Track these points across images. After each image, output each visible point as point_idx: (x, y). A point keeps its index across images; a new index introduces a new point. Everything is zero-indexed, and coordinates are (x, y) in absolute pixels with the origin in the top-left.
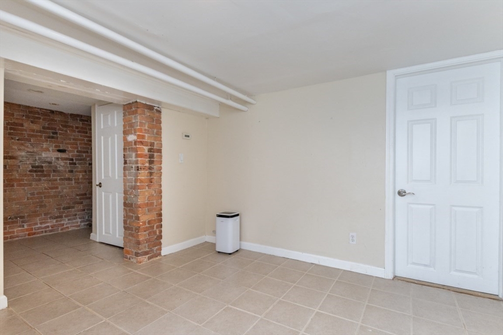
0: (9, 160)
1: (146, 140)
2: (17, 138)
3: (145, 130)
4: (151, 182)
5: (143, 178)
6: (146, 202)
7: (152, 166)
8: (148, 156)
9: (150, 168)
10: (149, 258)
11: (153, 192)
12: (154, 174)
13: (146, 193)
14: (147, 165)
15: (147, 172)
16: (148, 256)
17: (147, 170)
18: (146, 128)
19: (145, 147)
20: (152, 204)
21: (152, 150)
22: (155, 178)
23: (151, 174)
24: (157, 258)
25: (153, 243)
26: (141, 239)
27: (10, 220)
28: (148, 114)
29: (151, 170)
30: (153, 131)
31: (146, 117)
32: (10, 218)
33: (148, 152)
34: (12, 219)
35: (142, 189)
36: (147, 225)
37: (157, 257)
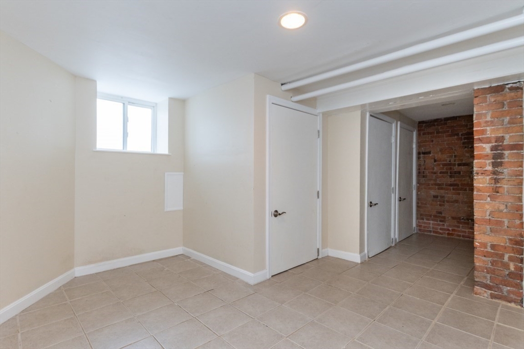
0: (463, 167)
1: (489, 136)
2: (470, 146)
3: (487, 122)
4: (498, 192)
5: (481, 185)
6: (488, 217)
7: (499, 169)
8: (492, 157)
9: (494, 173)
10: (493, 296)
11: (502, 207)
12: (504, 181)
13: (487, 207)
14: (489, 168)
15: (488, 178)
16: (490, 292)
17: (489, 175)
18: (489, 118)
19: (484, 145)
20: (500, 223)
21: (500, 148)
22: (506, 186)
23: (497, 181)
24: (509, 304)
25: (500, 278)
26: (478, 264)
27: (463, 221)
28: (493, 100)
29: (496, 175)
30: (503, 120)
31: (488, 105)
32: (462, 219)
33: (492, 150)
34: (465, 220)
35: (480, 200)
36: (489, 249)
37: (510, 302)
